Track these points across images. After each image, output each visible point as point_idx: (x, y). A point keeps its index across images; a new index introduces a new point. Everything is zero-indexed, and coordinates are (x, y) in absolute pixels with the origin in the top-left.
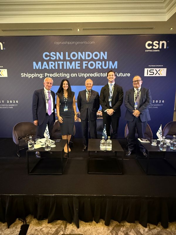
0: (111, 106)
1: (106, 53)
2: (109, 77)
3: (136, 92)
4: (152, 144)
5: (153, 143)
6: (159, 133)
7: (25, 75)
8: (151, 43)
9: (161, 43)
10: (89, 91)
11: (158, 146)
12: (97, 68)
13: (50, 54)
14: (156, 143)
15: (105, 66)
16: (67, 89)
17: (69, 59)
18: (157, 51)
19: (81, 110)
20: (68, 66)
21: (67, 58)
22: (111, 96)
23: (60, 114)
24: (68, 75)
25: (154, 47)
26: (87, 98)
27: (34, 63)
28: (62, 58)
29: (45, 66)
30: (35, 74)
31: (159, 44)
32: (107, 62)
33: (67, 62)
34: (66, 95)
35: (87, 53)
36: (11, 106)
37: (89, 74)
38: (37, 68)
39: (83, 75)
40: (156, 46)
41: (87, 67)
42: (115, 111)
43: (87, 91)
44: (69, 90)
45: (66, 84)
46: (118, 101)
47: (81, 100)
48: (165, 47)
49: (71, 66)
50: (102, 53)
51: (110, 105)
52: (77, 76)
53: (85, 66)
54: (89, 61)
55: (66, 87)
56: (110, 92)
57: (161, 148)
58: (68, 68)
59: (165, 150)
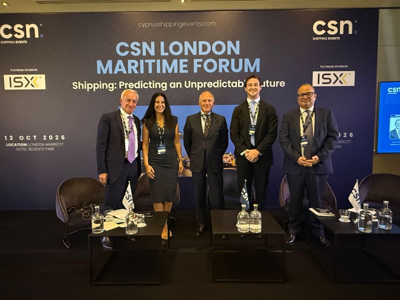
0: (254, 144)
1: (238, 43)
2: (249, 87)
3: (304, 115)
4: (340, 220)
5: (342, 216)
6: (354, 196)
7: (81, 86)
8: (323, 23)
9: (342, 23)
10: (207, 116)
11: (352, 222)
12: (220, 71)
13: (129, 45)
14: (348, 217)
15: (237, 67)
16: (162, 111)
17: (167, 54)
18: (335, 38)
19: (192, 152)
20: (165, 67)
21: (163, 53)
22: (252, 124)
23: (149, 161)
24: (164, 85)
25: (329, 32)
26: (203, 128)
27: (99, 63)
28: (152, 53)
29: (120, 67)
30: (100, 84)
31: (338, 26)
32: (241, 60)
33: (163, 60)
34: (161, 123)
35: (201, 43)
36: (50, 147)
37: (205, 83)
38: (105, 72)
39: (194, 84)
40: (332, 30)
41: (201, 70)
42: (261, 155)
43: (202, 115)
44: (167, 113)
45: (160, 102)
46: (267, 133)
47: (191, 132)
48: (350, 32)
49: (170, 67)
50: (230, 43)
51: (253, 141)
52: (181, 87)
53: (198, 68)
54: (204, 58)
55: (160, 107)
56: (252, 116)
57: (360, 227)
58: (164, 71)
59: (369, 231)
